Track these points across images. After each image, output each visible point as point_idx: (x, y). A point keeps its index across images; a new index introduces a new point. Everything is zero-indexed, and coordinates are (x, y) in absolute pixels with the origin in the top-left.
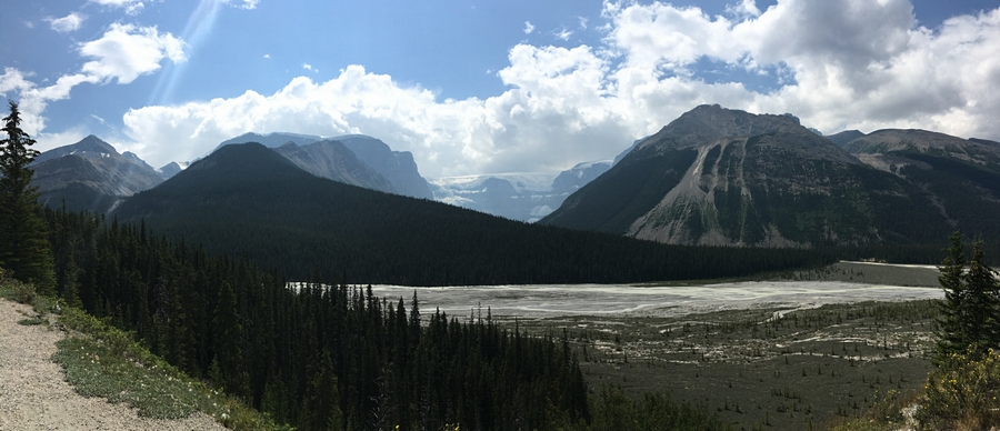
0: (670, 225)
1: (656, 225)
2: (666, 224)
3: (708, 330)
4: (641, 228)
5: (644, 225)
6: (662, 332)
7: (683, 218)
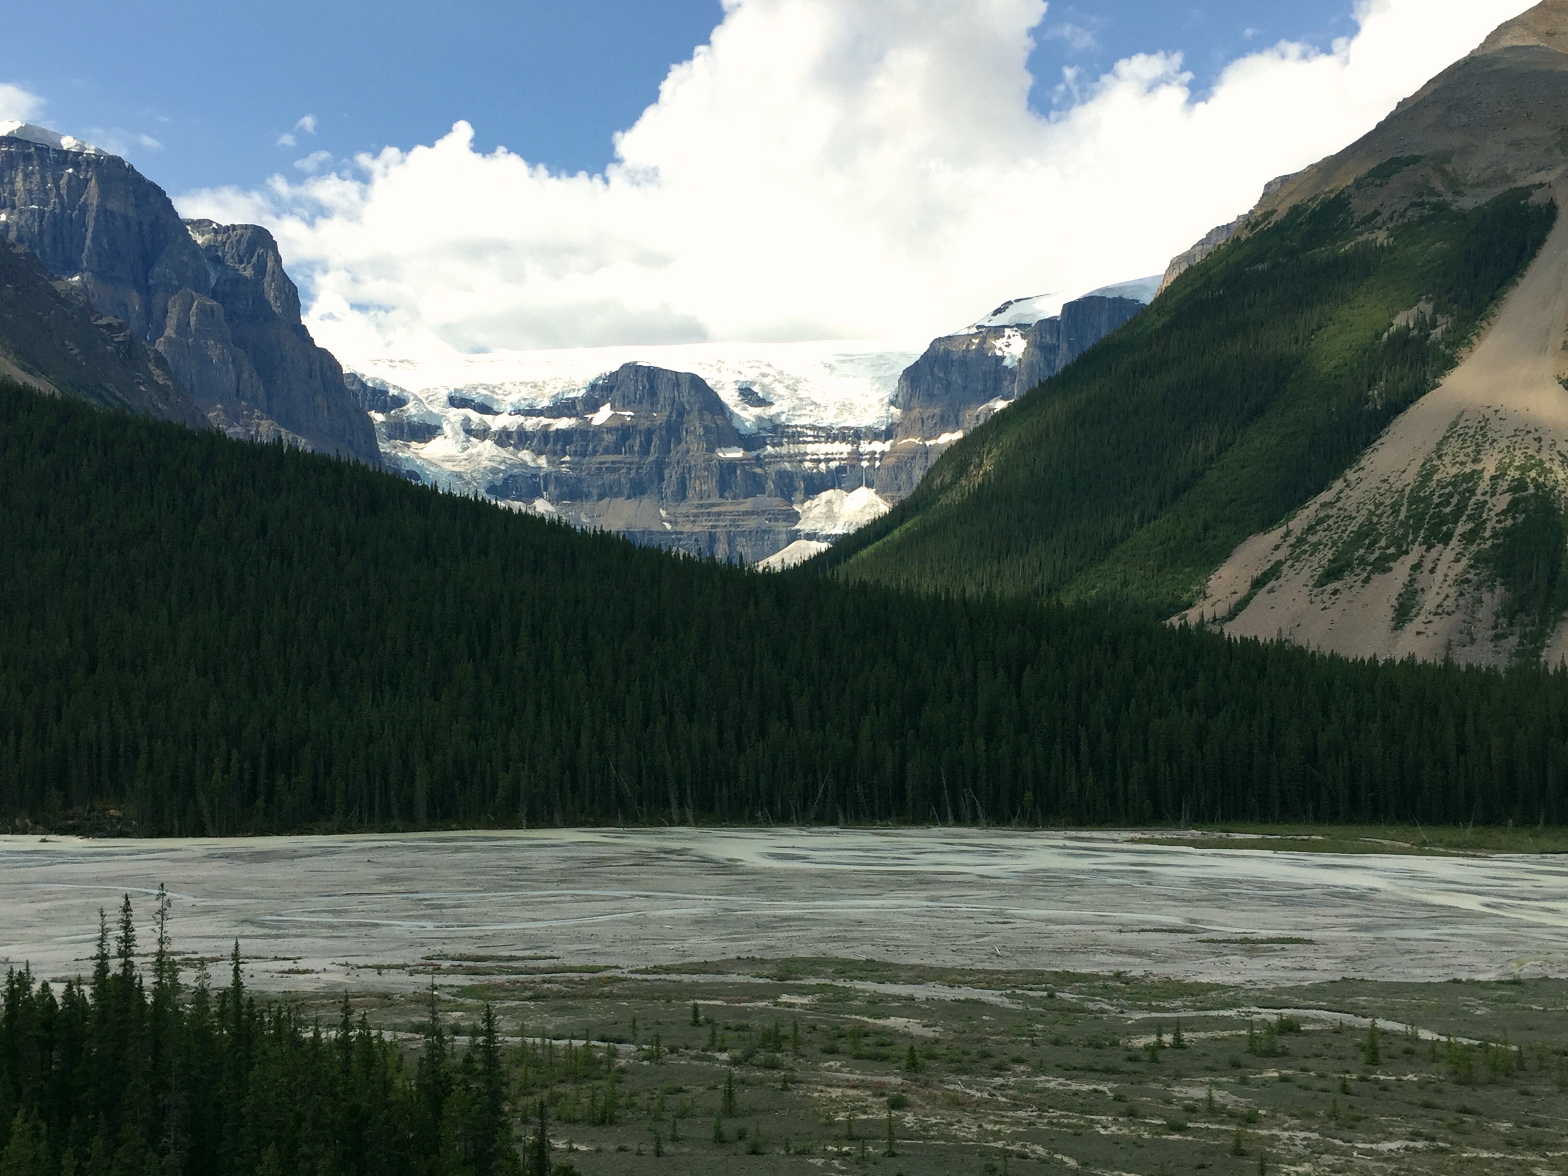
0: (1401, 570)
1: (1332, 574)
2: (1382, 565)
3: (1374, 1060)
4: (1258, 584)
5: (1274, 572)
6: (1140, 1042)
7: (1470, 537)
